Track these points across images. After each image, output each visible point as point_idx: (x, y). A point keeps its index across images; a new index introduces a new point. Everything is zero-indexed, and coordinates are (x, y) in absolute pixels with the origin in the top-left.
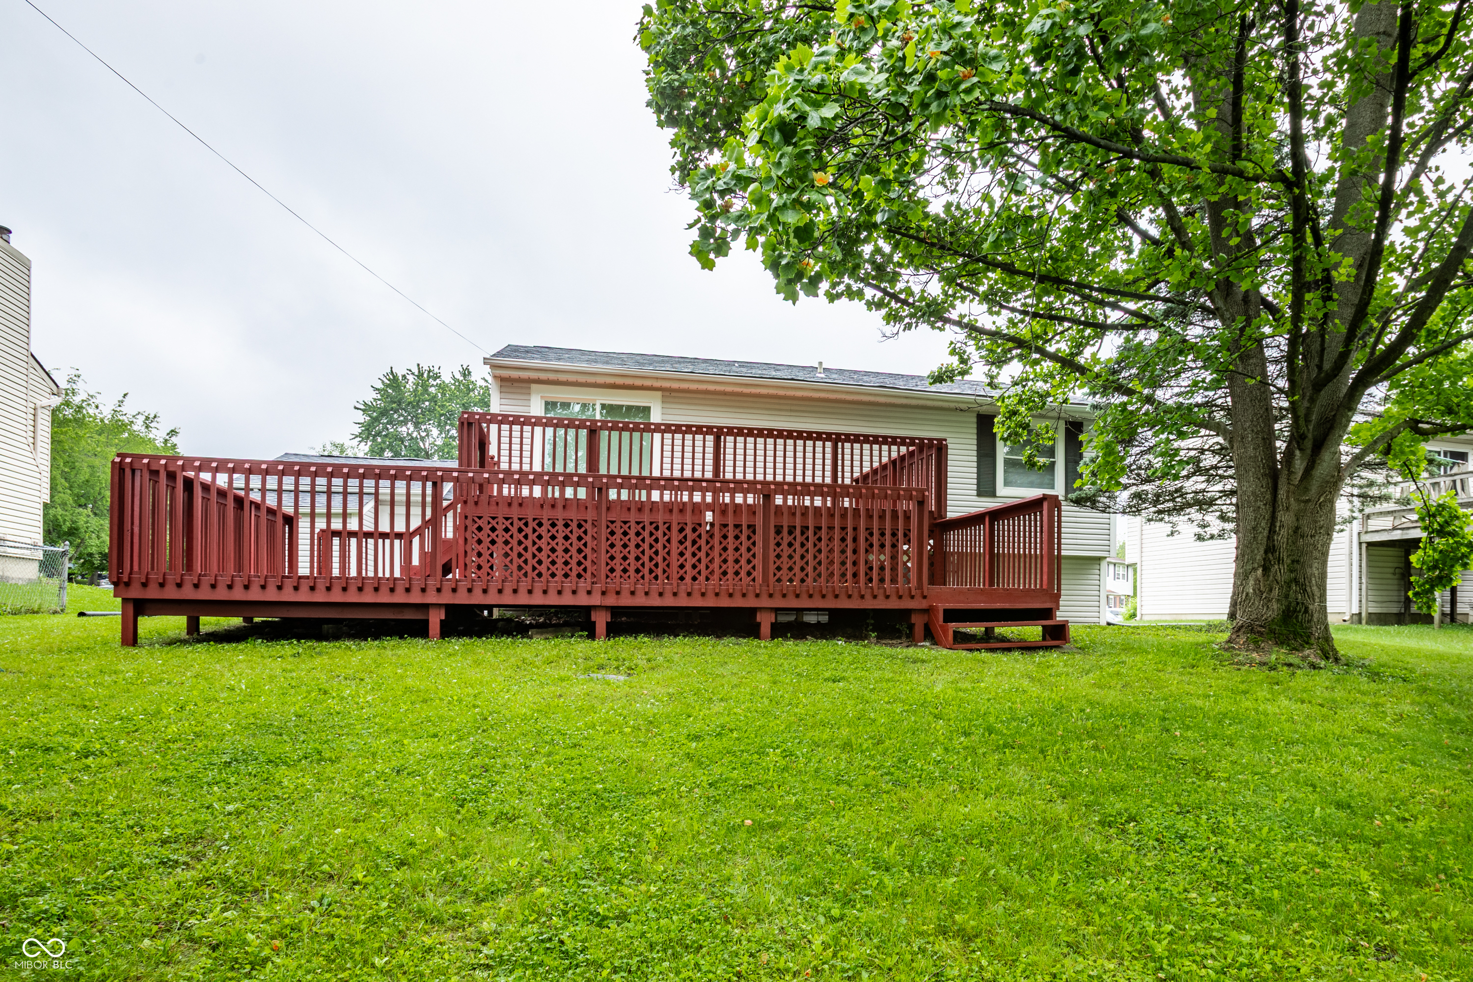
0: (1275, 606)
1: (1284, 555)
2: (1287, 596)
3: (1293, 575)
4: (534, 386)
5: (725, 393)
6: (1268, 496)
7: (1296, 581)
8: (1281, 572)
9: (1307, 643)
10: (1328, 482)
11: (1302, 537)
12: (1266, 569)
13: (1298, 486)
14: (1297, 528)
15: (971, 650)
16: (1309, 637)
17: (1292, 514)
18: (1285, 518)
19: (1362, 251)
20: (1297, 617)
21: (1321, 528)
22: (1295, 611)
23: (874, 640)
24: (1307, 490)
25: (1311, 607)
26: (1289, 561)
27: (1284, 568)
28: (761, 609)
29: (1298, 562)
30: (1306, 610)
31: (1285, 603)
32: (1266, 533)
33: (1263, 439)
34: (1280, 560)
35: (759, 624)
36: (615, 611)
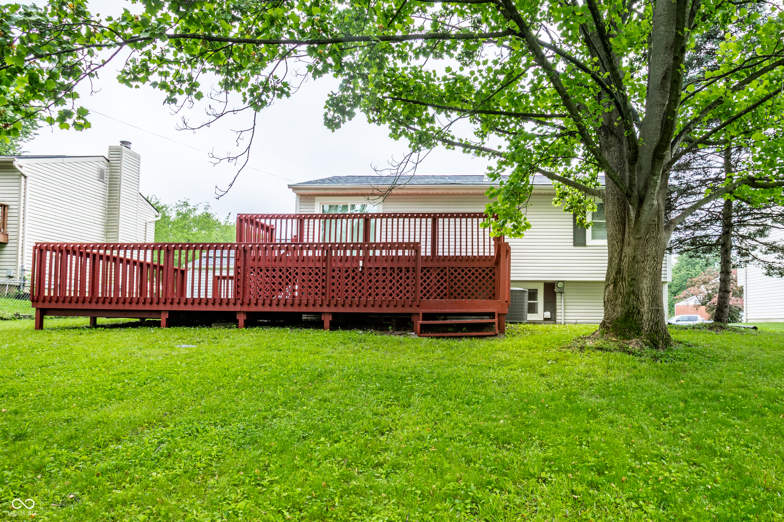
0: (619, 309)
1: (626, 275)
2: (628, 303)
3: (631, 289)
4: (316, 198)
5: (418, 194)
6: (620, 237)
7: (633, 292)
8: (623, 287)
9: (638, 334)
10: (650, 225)
11: (637, 262)
12: (615, 285)
13: (633, 229)
14: (635, 257)
15: (438, 338)
16: (640, 330)
17: (632, 247)
18: (628, 250)
19: (665, 68)
20: (633, 317)
21: (648, 256)
22: (632, 313)
23: (391, 331)
24: (638, 231)
25: (642, 310)
26: (629, 279)
27: (625, 284)
28: (324, 313)
29: (635, 279)
30: (639, 313)
31: (627, 307)
32: (617, 261)
33: (618, 199)
34: (623, 279)
35: (323, 322)
36: (248, 314)
